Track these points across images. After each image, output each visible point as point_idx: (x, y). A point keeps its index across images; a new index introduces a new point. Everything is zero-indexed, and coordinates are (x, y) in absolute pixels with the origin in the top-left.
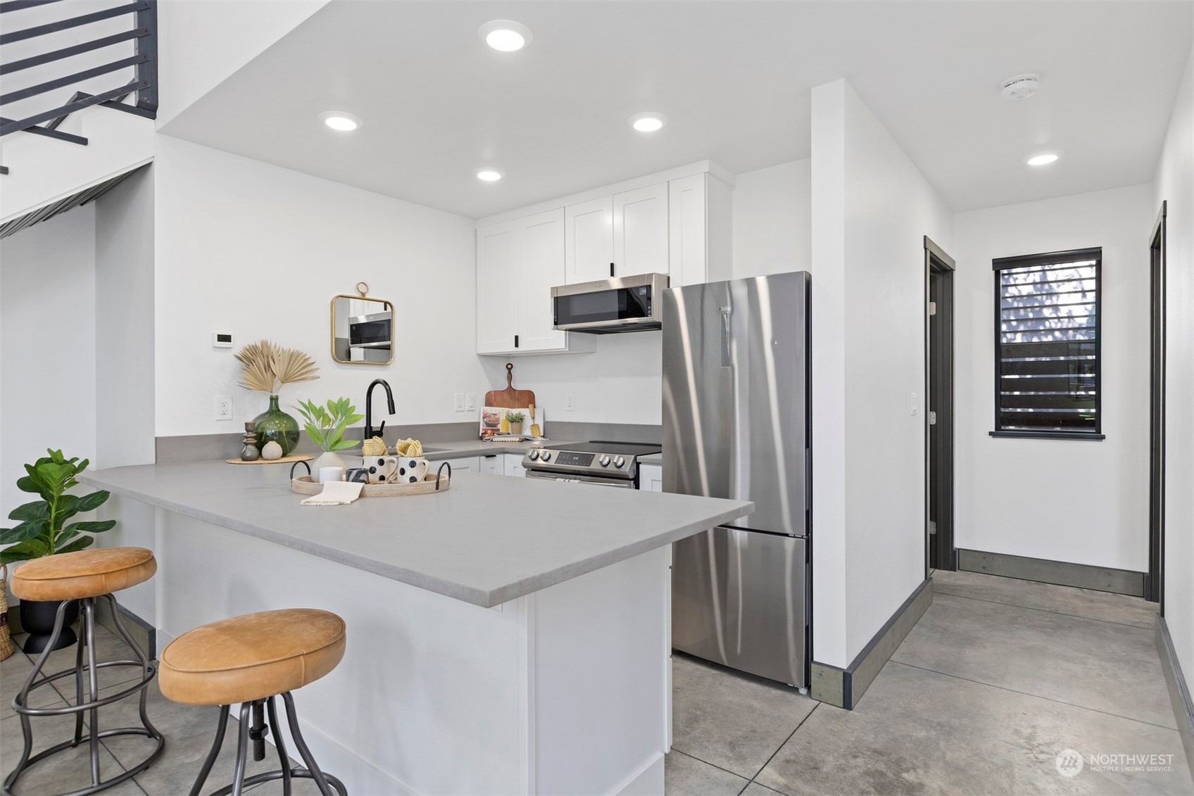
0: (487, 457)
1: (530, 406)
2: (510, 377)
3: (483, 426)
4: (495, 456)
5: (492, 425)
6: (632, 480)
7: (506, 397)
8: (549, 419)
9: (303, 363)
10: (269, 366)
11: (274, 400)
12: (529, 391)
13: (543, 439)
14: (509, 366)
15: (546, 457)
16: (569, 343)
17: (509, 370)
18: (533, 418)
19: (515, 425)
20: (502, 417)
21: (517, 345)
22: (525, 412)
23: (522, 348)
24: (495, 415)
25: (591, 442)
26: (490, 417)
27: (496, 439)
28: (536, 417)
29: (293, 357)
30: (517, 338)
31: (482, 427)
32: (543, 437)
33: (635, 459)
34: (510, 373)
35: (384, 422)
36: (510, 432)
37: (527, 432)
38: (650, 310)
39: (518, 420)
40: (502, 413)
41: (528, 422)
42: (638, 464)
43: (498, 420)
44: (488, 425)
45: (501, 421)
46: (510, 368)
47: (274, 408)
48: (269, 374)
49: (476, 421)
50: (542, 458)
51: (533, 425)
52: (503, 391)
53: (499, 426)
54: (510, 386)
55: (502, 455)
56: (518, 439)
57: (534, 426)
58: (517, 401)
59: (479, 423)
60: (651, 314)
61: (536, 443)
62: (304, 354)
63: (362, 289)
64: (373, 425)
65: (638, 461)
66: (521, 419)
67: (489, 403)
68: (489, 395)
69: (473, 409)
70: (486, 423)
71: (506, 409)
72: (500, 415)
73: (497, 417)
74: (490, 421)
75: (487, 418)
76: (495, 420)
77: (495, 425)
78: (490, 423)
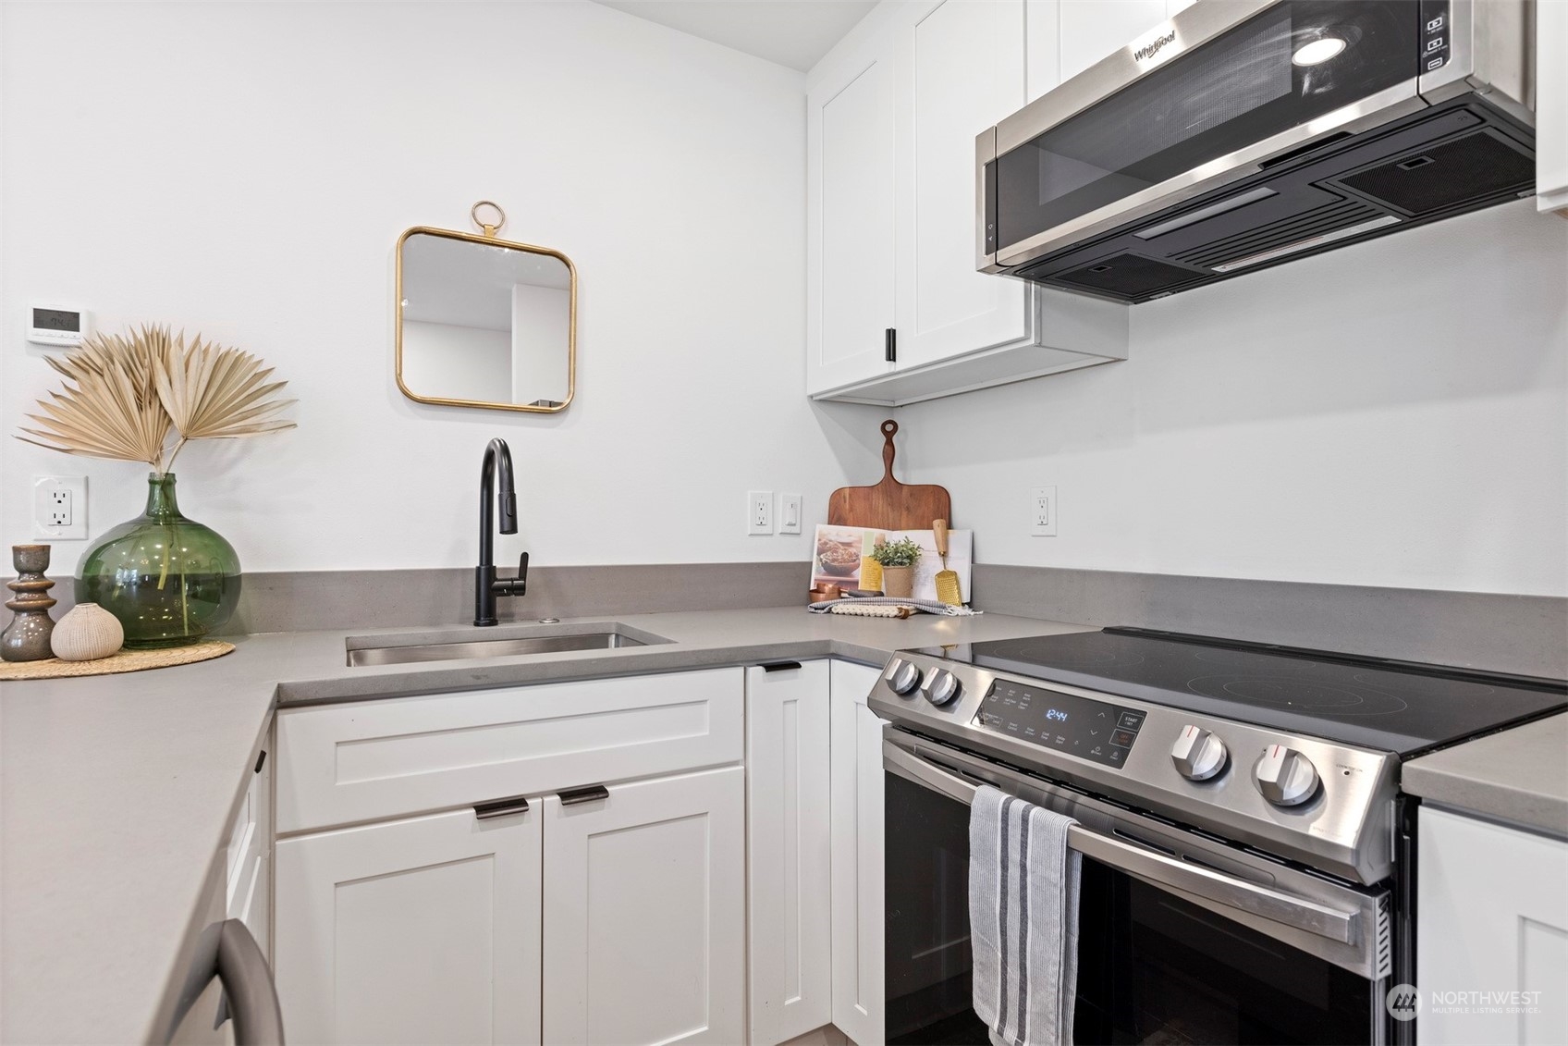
0: (770, 668)
1: (936, 523)
2: (889, 455)
3: (818, 572)
4: (797, 666)
5: (841, 572)
6: (1373, 890)
7: (879, 502)
8: (983, 559)
9: (250, 384)
10: (154, 392)
11: (166, 485)
12: (936, 487)
13: (967, 611)
14: (889, 428)
15: (944, 692)
16: (1037, 318)
17: (890, 435)
18: (944, 555)
19: (896, 572)
20: (866, 552)
21: (891, 355)
22: (924, 540)
23: (906, 359)
24: (849, 545)
25: (1108, 630)
26: (834, 550)
27: (840, 607)
28: (952, 552)
29: (227, 367)
30: (891, 334)
31: (816, 574)
32: (970, 605)
33: (1393, 774)
34: (889, 443)
35: (525, 557)
36: (883, 590)
37: (927, 593)
39: (905, 560)
40: (864, 540)
41: (930, 565)
42: (1409, 807)
43: (853, 558)
44: (830, 569)
45: (860, 561)
46: (889, 430)
47: (159, 509)
48: (151, 414)
49: (805, 559)
50: (928, 695)
51: (940, 575)
52: (871, 488)
53: (858, 575)
54: (889, 475)
55: (823, 664)
56: (893, 611)
57: (947, 576)
58: (905, 513)
59: (810, 564)
61: (941, 625)
62: (255, 359)
63: (488, 216)
64: (498, 562)
65: (1409, 786)
66: (910, 558)
67: (836, 518)
68: (837, 496)
69: (795, 530)
70: (825, 565)
71: (877, 532)
72: (859, 545)
73: (853, 550)
74: (834, 560)
75: (829, 553)
76: (846, 557)
77: (847, 572)
78: (835, 564)
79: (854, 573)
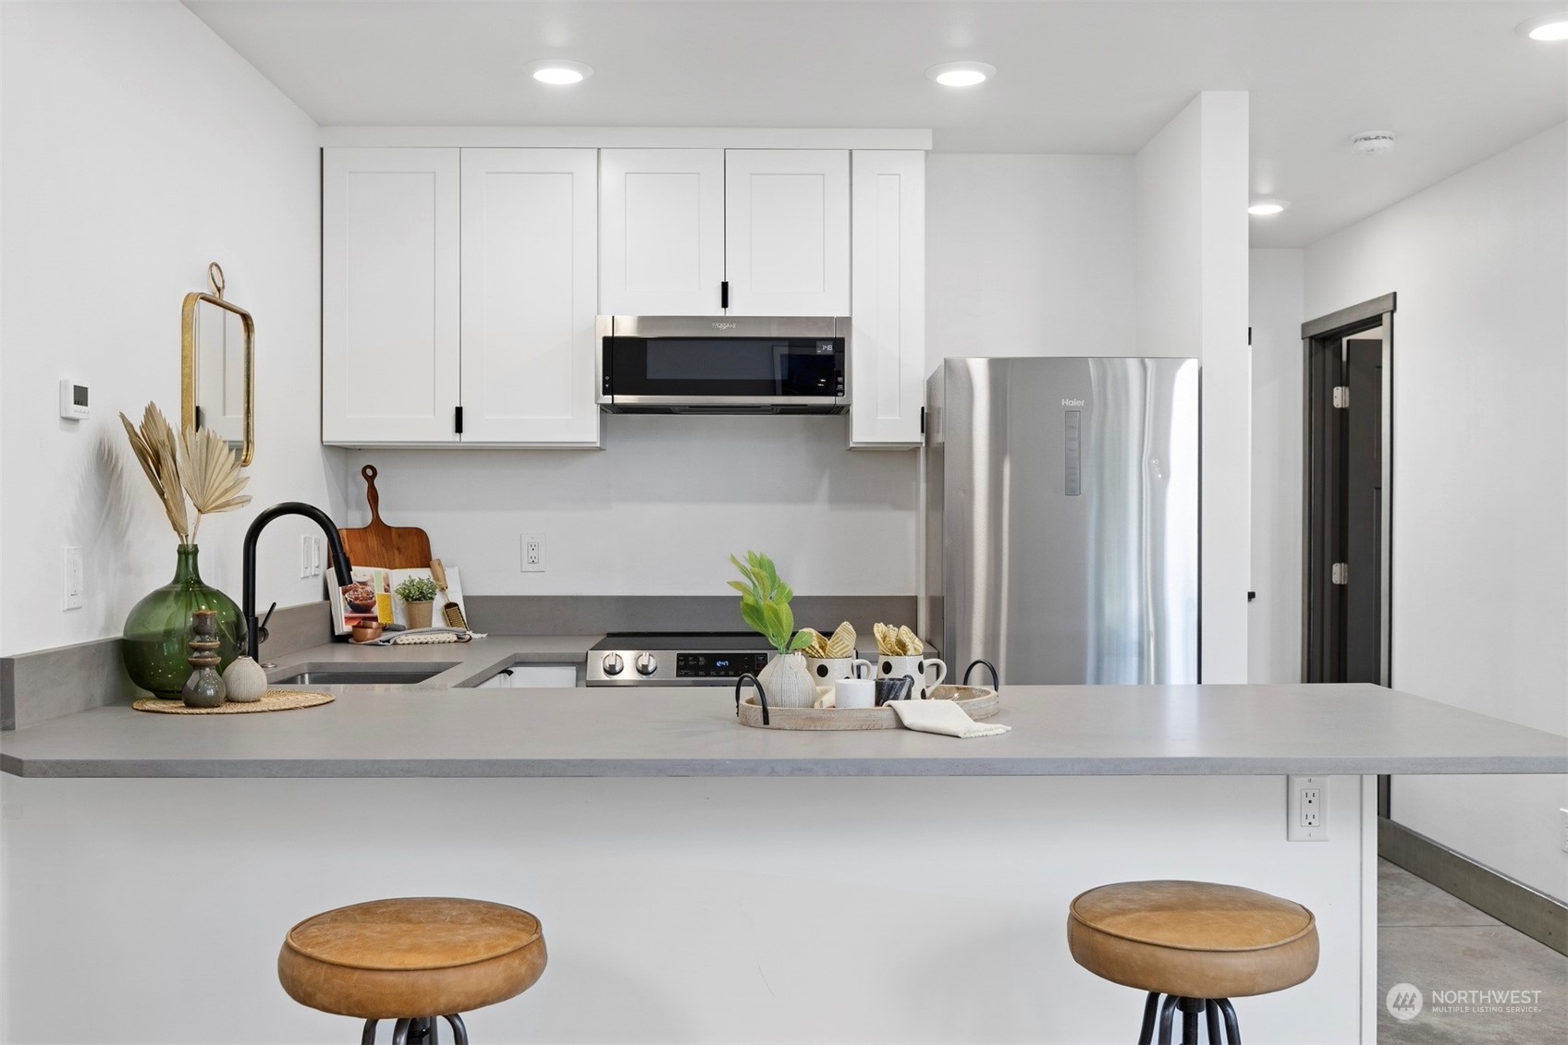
1: (425, 561)
2: (373, 498)
3: (346, 610)
4: (512, 672)
5: (362, 608)
7: (373, 542)
12: (417, 529)
14: (369, 472)
17: (371, 480)
18: (444, 590)
20: (378, 589)
21: (459, 429)
22: (423, 576)
23: (469, 436)
24: (365, 584)
25: (610, 635)
26: (356, 590)
30: (459, 411)
31: (345, 613)
34: (372, 486)
38: (843, 383)
43: (370, 595)
44: (354, 607)
45: (377, 598)
46: (370, 475)
51: (446, 606)
52: (365, 529)
53: (376, 611)
54: (377, 519)
57: (452, 607)
58: (396, 552)
60: (843, 391)
66: (424, 593)
69: (318, 572)
70: (350, 603)
71: (380, 571)
72: (372, 584)
73: (369, 589)
74: (356, 599)
75: (351, 592)
76: (365, 595)
77: (367, 609)
78: (357, 602)
79: (373, 609)
